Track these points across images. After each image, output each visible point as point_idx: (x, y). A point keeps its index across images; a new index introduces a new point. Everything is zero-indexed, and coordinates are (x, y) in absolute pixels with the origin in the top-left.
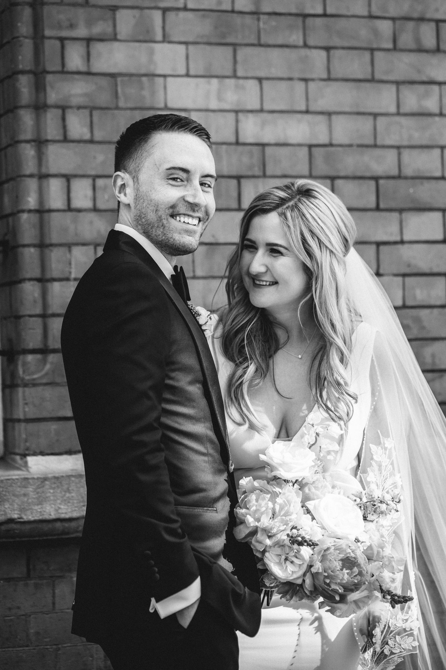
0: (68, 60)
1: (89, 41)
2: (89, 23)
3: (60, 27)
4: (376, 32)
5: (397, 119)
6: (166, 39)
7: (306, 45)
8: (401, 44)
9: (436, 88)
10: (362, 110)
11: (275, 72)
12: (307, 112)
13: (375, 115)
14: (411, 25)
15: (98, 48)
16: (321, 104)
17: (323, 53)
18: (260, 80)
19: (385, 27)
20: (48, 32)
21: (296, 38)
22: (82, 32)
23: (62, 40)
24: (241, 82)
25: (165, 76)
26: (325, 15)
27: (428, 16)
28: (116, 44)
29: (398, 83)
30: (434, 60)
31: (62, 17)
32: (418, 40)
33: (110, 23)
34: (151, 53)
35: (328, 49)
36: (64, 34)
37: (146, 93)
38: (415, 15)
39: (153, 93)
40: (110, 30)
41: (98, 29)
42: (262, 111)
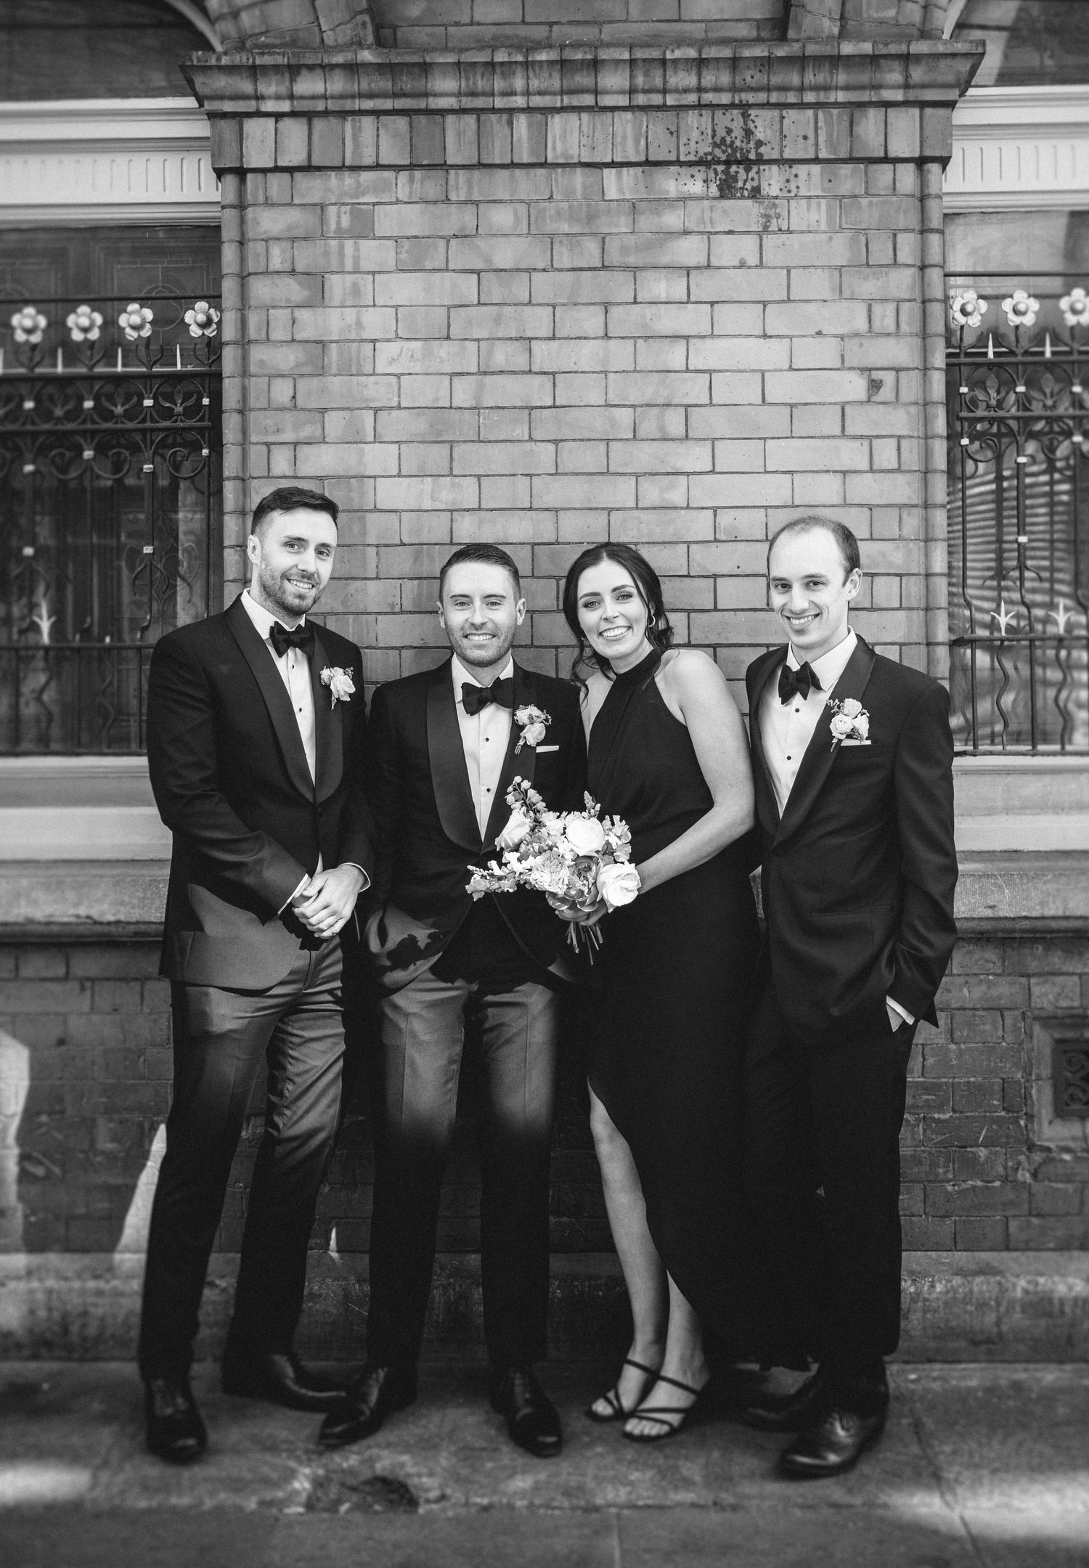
0: (272, 466)
1: (296, 444)
2: (297, 426)
3: (266, 432)
4: (613, 422)
5: (636, 513)
6: (377, 439)
7: (531, 439)
8: (641, 434)
9: (684, 478)
10: (594, 506)
11: (495, 469)
12: (531, 509)
13: (610, 510)
14: (655, 411)
15: (304, 451)
16: (549, 501)
17: (551, 447)
18: (478, 477)
19: (624, 416)
20: (253, 438)
21: (521, 432)
22: (289, 436)
23: (268, 445)
24: (457, 480)
25: (374, 477)
26: (555, 407)
27: (675, 401)
28: (324, 447)
29: (637, 475)
30: (682, 448)
31: (269, 422)
32: (662, 428)
33: (319, 426)
34: (361, 453)
35: (556, 442)
36: (271, 439)
37: (354, 495)
38: (660, 401)
39: (362, 495)
40: (318, 433)
41: (305, 433)
42: (480, 509)
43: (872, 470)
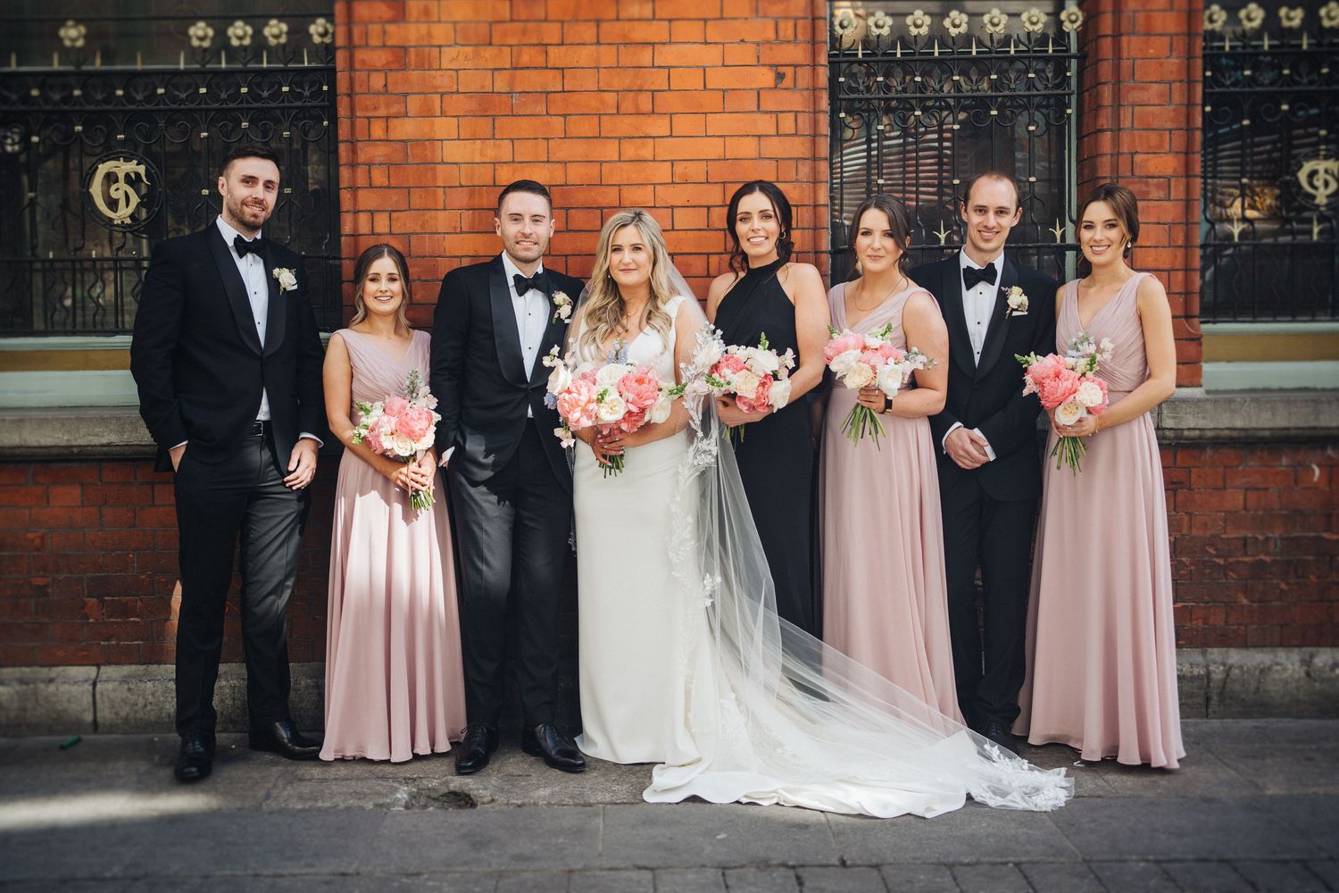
0: (372, 132)
1: (387, 118)
2: (388, 105)
3: (367, 109)
4: (603, 102)
5: (619, 164)
6: (443, 114)
7: (548, 114)
8: (622, 110)
9: (651, 141)
10: (591, 159)
11: (524, 134)
12: (548, 162)
13: (601, 163)
14: (632, 94)
15: (394, 122)
16: (560, 156)
17: (562, 119)
18: (512, 140)
19: (611, 98)
20: (358, 114)
21: (541, 109)
22: (382, 112)
23: (368, 118)
24: (498, 142)
25: (442, 140)
26: (563, 91)
27: (646, 88)
28: (407, 119)
29: (620, 139)
30: (650, 120)
31: (368, 102)
32: (636, 106)
33: (403, 105)
34: (432, 125)
35: (564, 116)
36: (370, 114)
37: (428, 152)
38: (635, 88)
39: (433, 152)
40: (403, 110)
41: (394, 109)
42: (513, 162)
43: (778, 135)
